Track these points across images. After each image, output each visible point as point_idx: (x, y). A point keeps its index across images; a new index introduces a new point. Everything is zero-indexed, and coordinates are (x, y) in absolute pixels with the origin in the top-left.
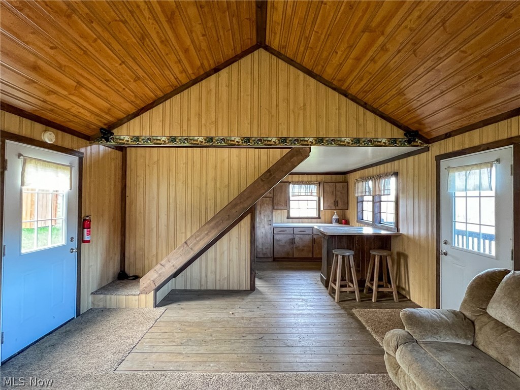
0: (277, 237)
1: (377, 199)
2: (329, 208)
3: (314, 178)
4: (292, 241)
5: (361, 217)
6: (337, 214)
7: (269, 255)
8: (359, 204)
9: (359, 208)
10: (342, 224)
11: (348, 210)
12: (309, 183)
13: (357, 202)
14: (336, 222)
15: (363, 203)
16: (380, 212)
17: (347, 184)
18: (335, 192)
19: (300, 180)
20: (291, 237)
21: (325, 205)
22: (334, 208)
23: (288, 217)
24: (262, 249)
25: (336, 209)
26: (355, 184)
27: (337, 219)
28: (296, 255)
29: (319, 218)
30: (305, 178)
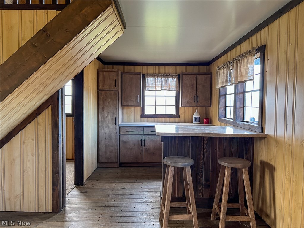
0: (123, 138)
1: (240, 90)
2: (188, 105)
3: (172, 69)
4: (142, 143)
5: (223, 115)
6: (198, 112)
7: (114, 160)
8: (221, 98)
9: (221, 103)
10: (203, 123)
11: (210, 106)
12: (166, 75)
13: (219, 96)
14: (196, 121)
15: (226, 97)
16: (244, 107)
17: (210, 75)
18: (195, 86)
19: (157, 72)
20: (140, 138)
21: (184, 101)
22: (194, 104)
23: (143, 115)
24: (105, 152)
25: (196, 106)
26: (217, 73)
27: (197, 118)
28: (146, 159)
29: (177, 116)
30: (163, 69)
